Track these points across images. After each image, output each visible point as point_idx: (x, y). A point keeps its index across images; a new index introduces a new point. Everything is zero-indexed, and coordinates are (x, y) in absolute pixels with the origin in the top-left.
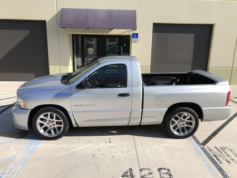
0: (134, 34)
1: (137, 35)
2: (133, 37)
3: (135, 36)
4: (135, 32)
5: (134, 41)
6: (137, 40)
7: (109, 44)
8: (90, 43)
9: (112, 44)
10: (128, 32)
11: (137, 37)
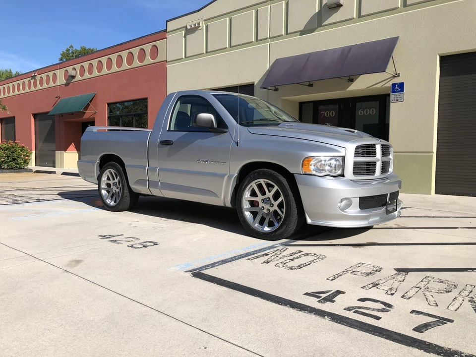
0: (395, 84)
1: (401, 85)
2: (393, 91)
3: (397, 88)
4: (397, 81)
5: (396, 99)
6: (402, 95)
7: (361, 113)
8: (327, 115)
9: (367, 113)
10: (382, 84)
11: (402, 90)
